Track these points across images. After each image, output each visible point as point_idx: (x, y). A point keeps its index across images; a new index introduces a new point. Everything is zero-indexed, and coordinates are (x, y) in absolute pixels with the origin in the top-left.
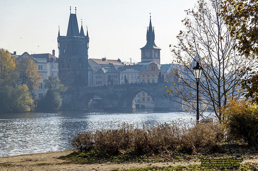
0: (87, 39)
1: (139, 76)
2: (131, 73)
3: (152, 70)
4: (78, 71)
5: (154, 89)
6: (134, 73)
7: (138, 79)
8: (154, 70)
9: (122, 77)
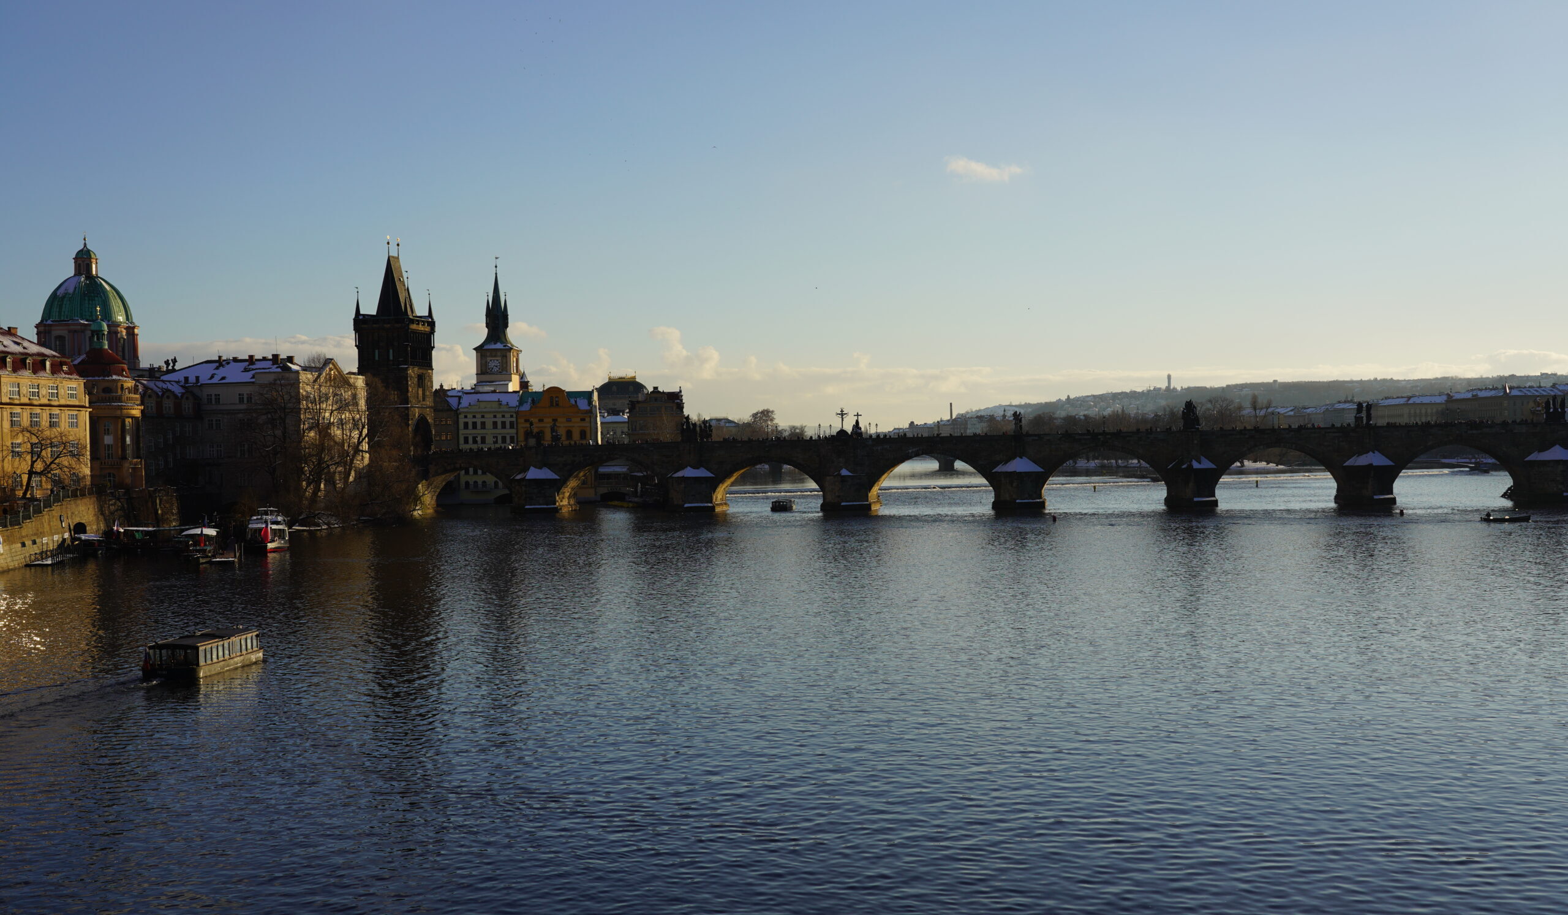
1: (514, 419)
2: (490, 412)
3: (552, 405)
6: (499, 412)
7: (512, 427)
8: (557, 405)
9: (466, 424)
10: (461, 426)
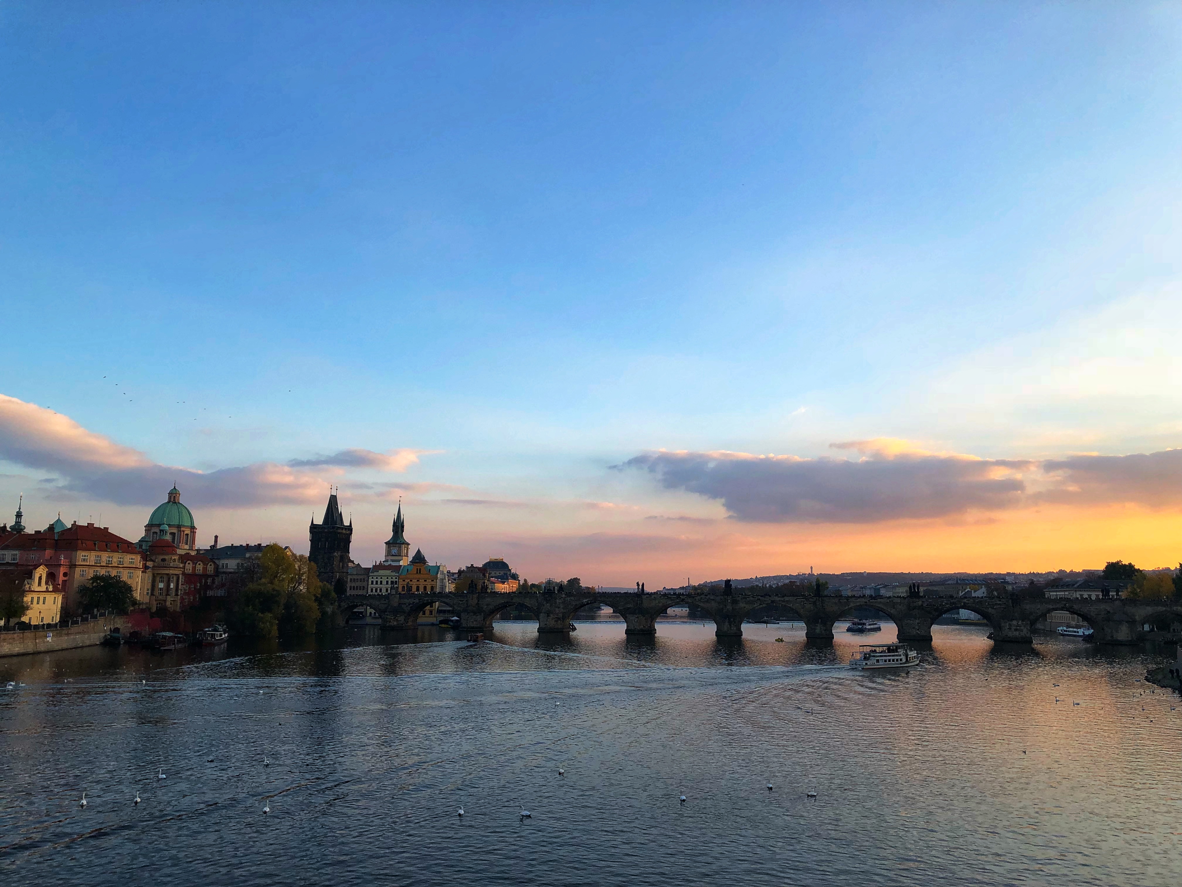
0: (350, 528)
1: (397, 580)
2: (386, 576)
3: (417, 573)
4: (338, 574)
5: (461, 601)
6: (390, 576)
7: (396, 584)
8: (420, 572)
9: (372, 582)
10: (370, 583)
